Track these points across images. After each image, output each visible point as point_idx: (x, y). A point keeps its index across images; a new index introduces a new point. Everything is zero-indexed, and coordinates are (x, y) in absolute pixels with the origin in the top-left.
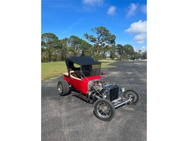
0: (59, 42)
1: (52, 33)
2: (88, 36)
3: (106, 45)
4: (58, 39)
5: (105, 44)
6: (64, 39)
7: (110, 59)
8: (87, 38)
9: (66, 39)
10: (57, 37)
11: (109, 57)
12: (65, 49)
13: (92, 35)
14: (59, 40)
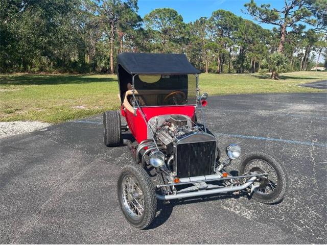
0: (185, 27)
1: (171, 9)
2: (255, 6)
3: (306, 30)
4: (182, 21)
5: (303, 27)
6: (197, 21)
7: (322, 69)
8: (253, 13)
9: (202, 21)
10: (180, 17)
11: (320, 65)
12: (199, 44)
13: (266, 4)
14: (183, 24)
